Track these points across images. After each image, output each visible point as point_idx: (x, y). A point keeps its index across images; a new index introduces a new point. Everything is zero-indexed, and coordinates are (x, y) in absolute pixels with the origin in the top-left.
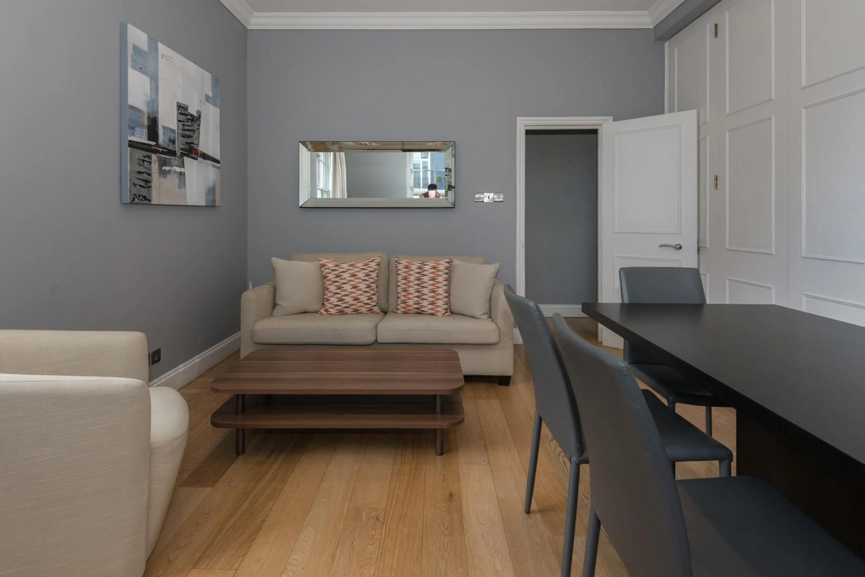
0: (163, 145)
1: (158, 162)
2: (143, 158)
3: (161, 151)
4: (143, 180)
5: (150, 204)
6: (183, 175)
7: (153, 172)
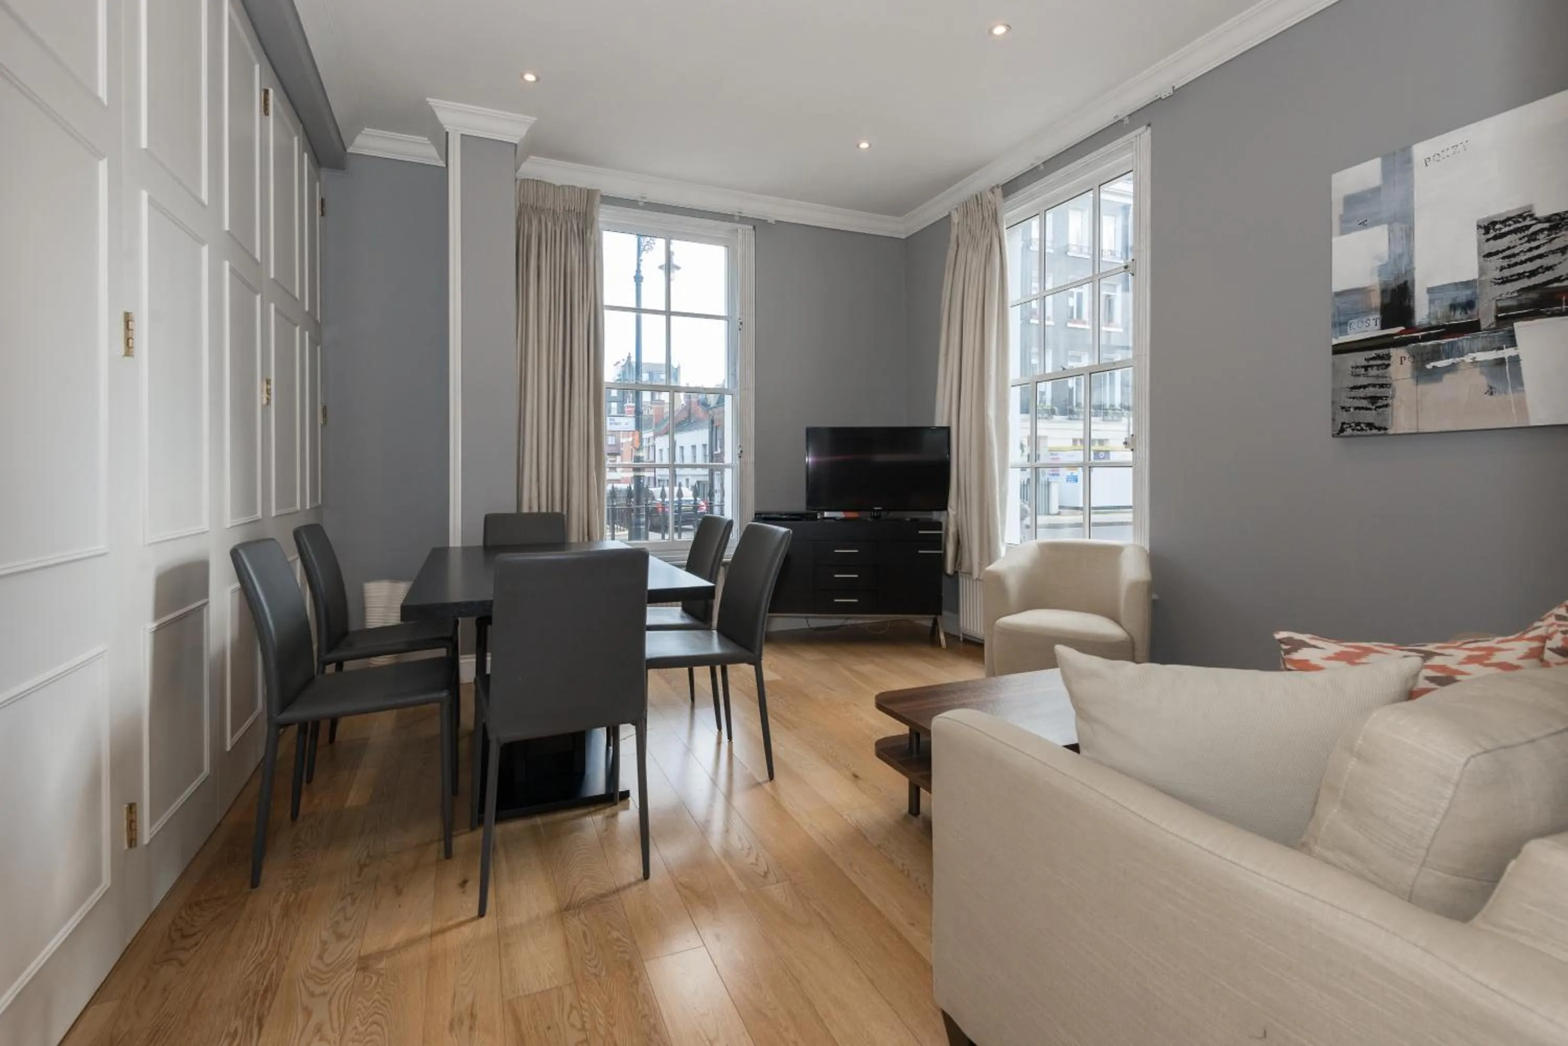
0: (1430, 324)
1: (1411, 359)
2: (1366, 363)
3: (1421, 337)
4: (1363, 398)
5: (1388, 435)
6: (1507, 364)
7: (1393, 378)
